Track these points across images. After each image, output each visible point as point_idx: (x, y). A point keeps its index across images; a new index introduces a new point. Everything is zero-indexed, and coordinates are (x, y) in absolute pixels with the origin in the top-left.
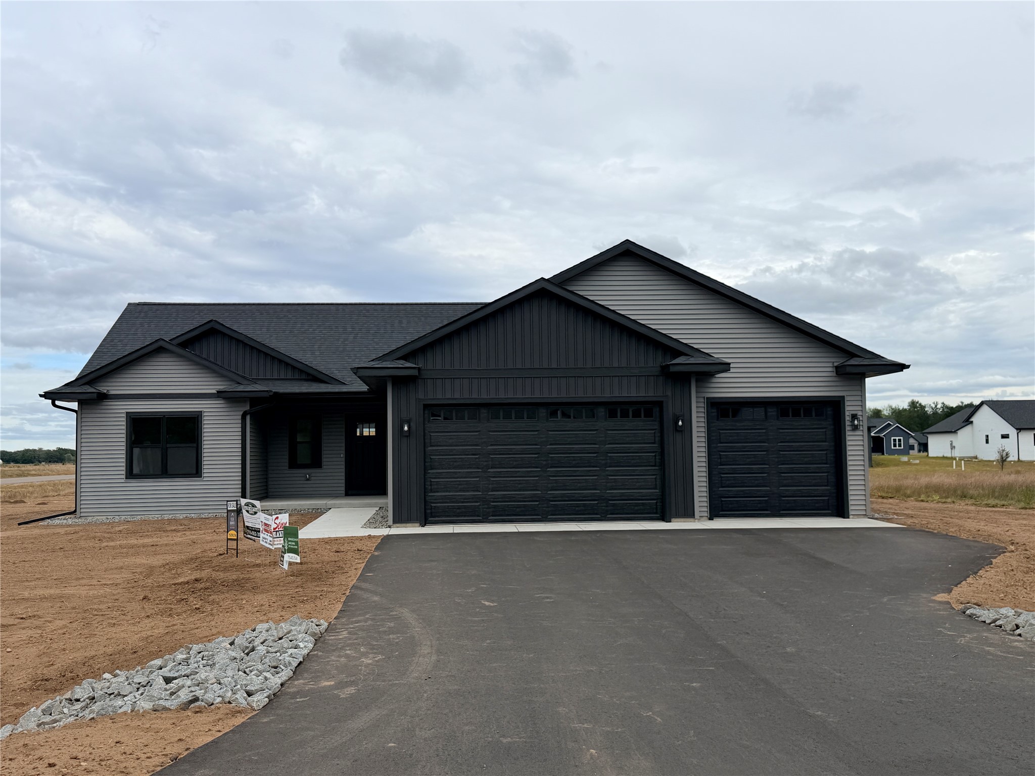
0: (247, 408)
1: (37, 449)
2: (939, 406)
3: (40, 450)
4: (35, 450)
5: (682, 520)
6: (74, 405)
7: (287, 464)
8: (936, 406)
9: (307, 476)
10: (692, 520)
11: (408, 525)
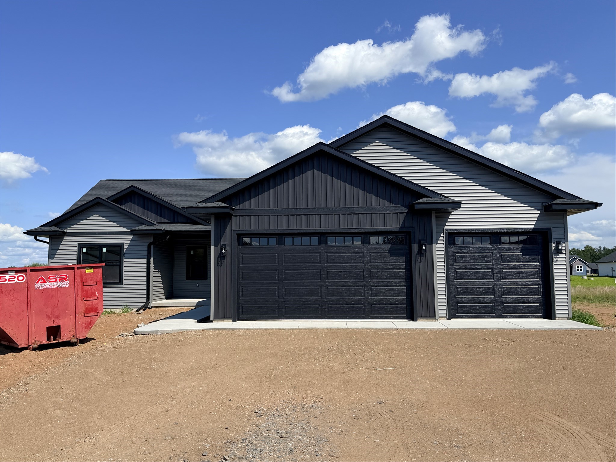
0: (152, 240)
2: (602, 249)
5: (426, 320)
6: (48, 240)
7: (185, 277)
8: (600, 249)
9: (198, 285)
10: (433, 320)
11: (224, 320)
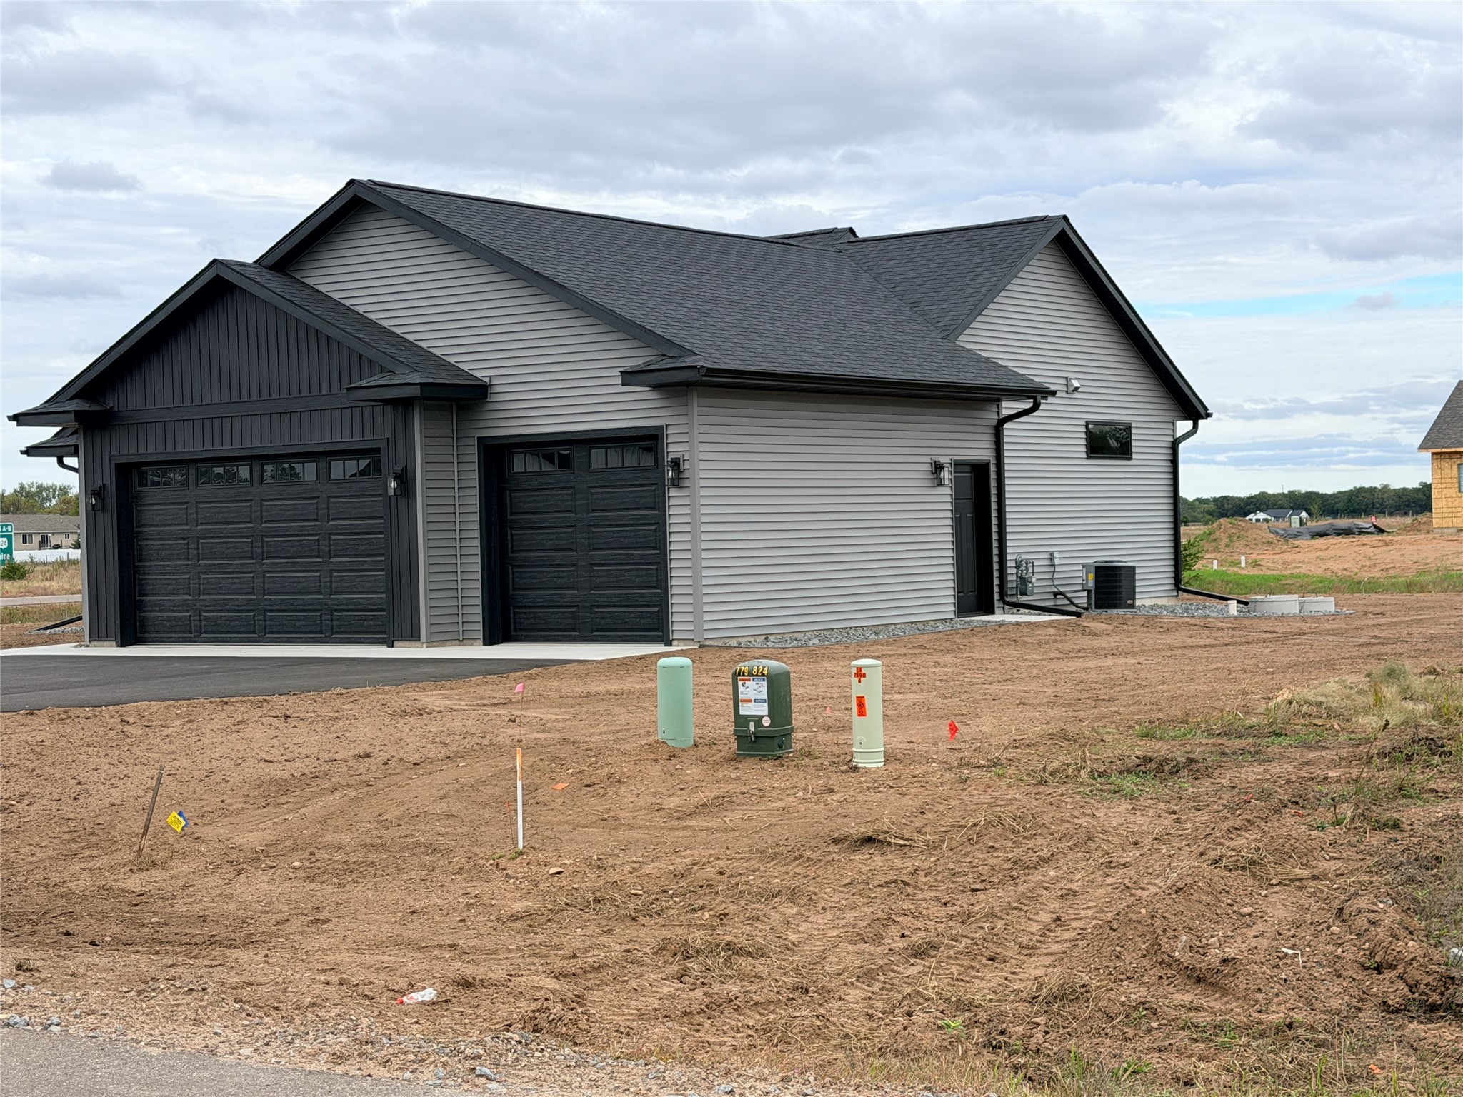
1: (1379, 487)
3: (1385, 488)
4: (1376, 488)
5: (407, 643)
10: (417, 644)
11: (106, 643)
